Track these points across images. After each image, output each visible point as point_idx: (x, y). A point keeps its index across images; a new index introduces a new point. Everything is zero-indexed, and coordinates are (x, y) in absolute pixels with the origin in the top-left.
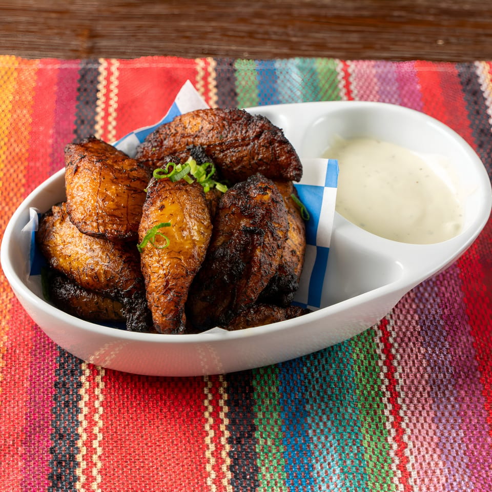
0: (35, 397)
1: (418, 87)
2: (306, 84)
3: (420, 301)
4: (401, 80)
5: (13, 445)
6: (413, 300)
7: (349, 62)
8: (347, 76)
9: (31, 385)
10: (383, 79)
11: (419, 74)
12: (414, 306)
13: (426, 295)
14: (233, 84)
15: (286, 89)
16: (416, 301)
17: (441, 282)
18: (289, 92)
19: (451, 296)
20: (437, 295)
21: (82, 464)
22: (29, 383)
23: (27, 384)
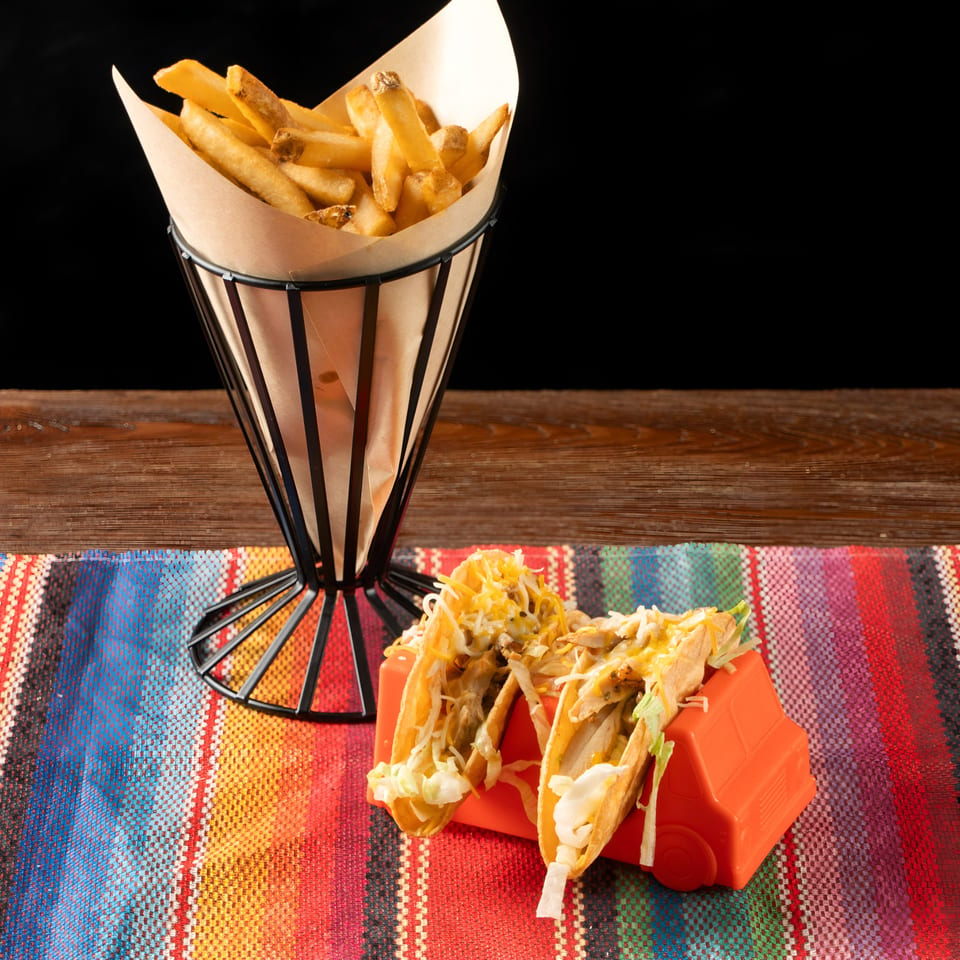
0: (342, 888)
1: (852, 574)
2: (697, 570)
3: (835, 790)
4: (829, 568)
5: (317, 931)
6: (826, 789)
7: (757, 549)
8: (754, 563)
9: (336, 876)
10: (802, 567)
11: (854, 561)
12: (827, 796)
13: (844, 785)
14: (599, 575)
15: (670, 578)
16: (830, 790)
17: (864, 771)
18: (674, 581)
19: (876, 786)
20: (857, 785)
21: (402, 948)
22: (334, 875)
23: (331, 876)
